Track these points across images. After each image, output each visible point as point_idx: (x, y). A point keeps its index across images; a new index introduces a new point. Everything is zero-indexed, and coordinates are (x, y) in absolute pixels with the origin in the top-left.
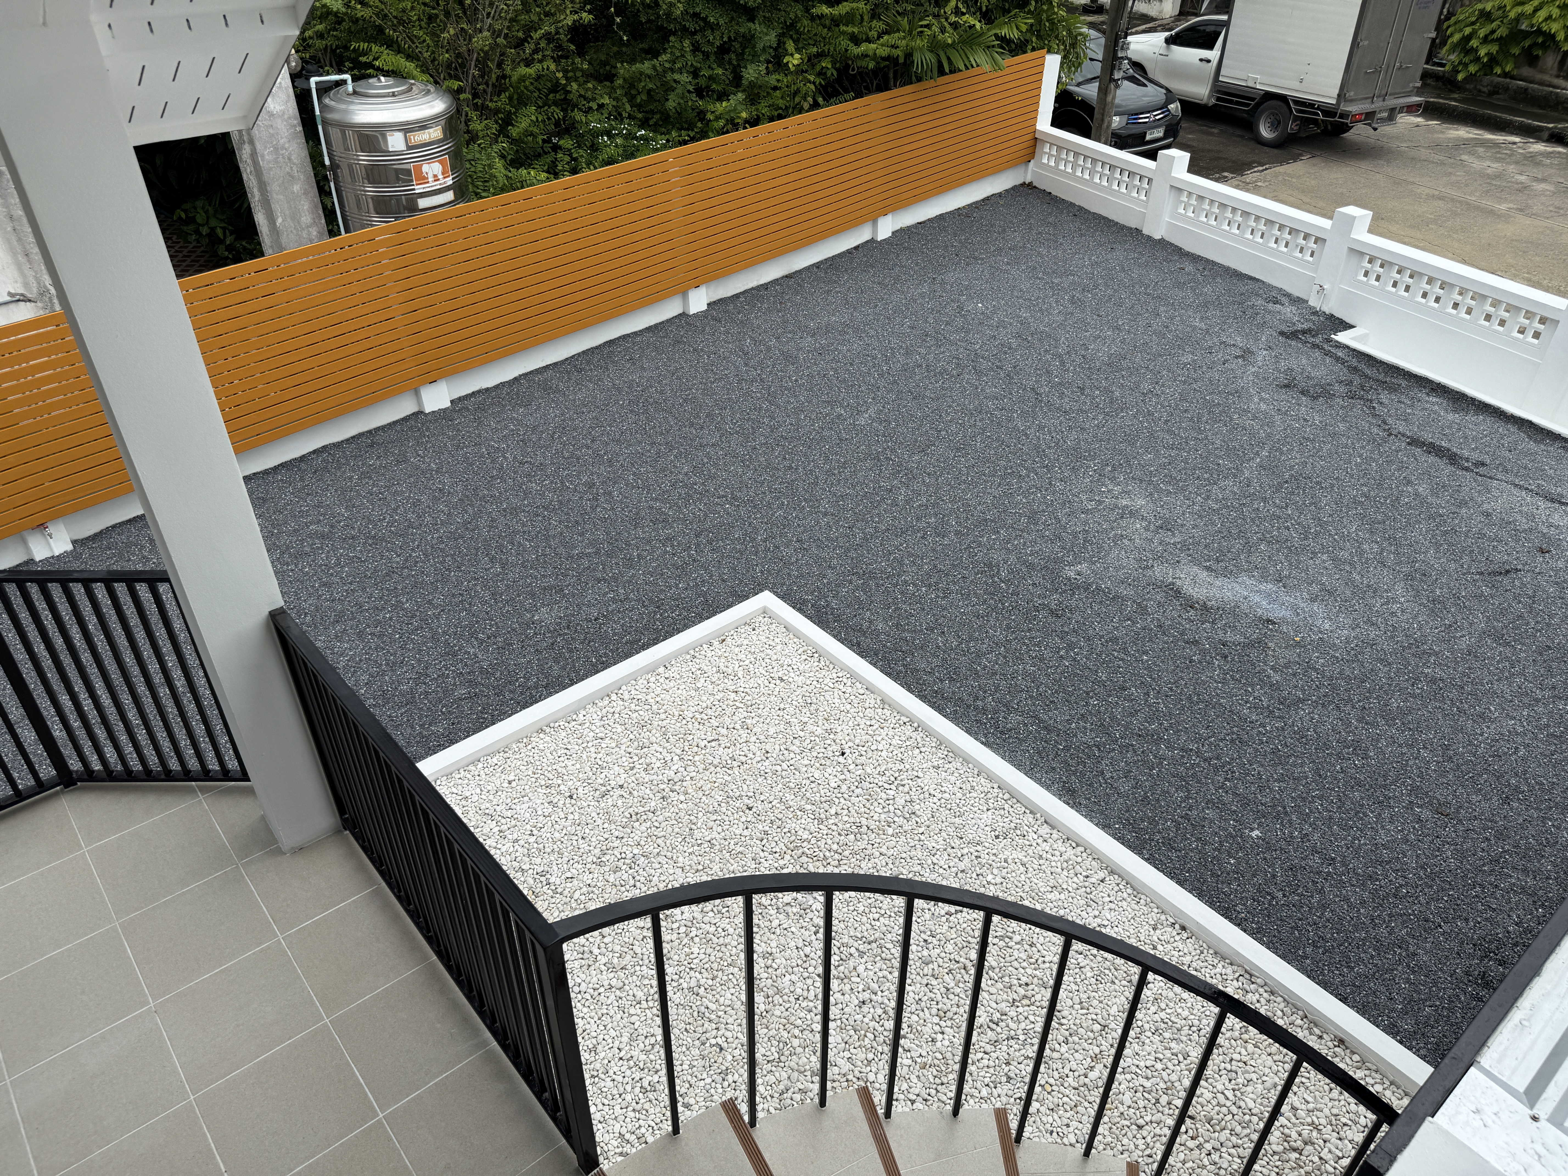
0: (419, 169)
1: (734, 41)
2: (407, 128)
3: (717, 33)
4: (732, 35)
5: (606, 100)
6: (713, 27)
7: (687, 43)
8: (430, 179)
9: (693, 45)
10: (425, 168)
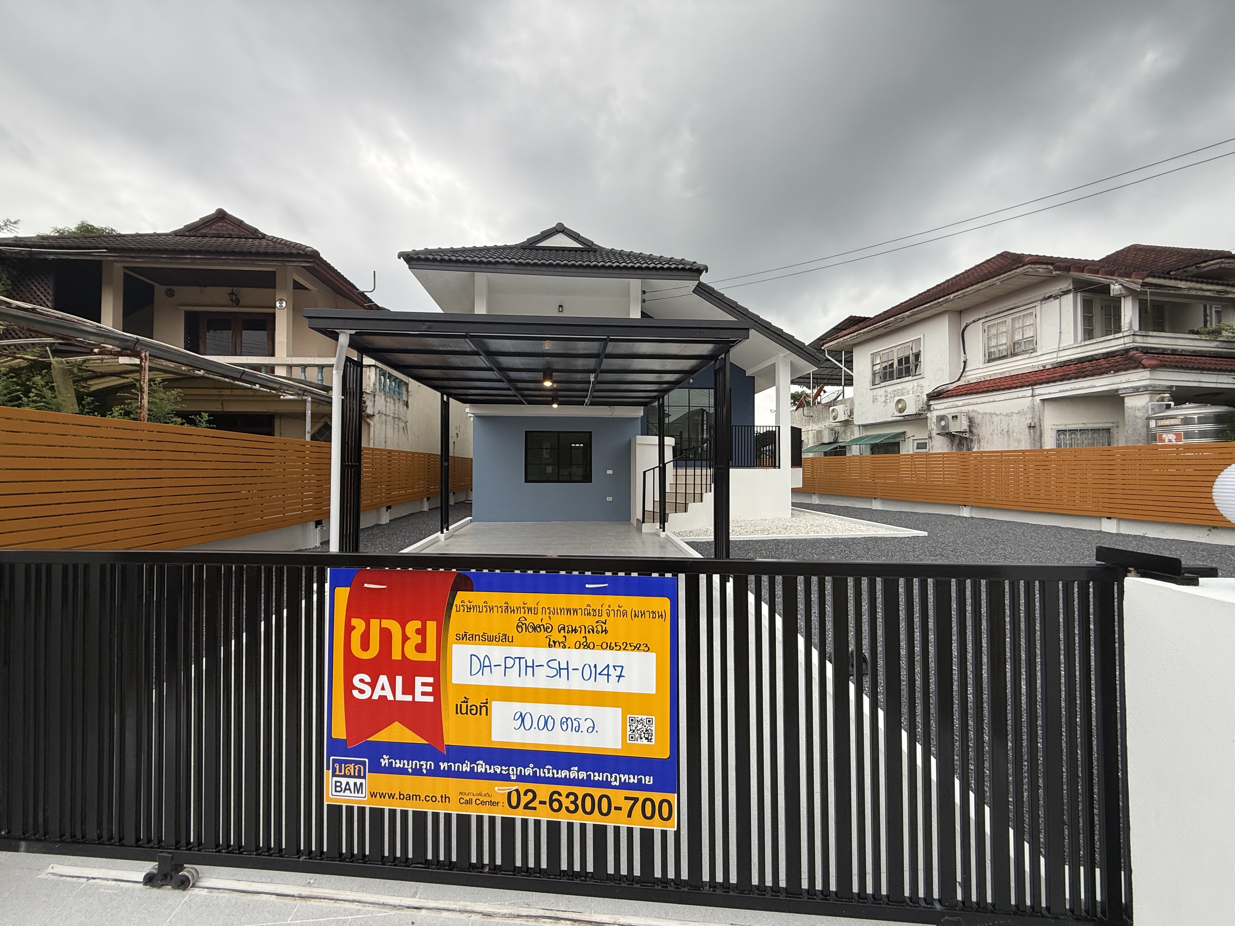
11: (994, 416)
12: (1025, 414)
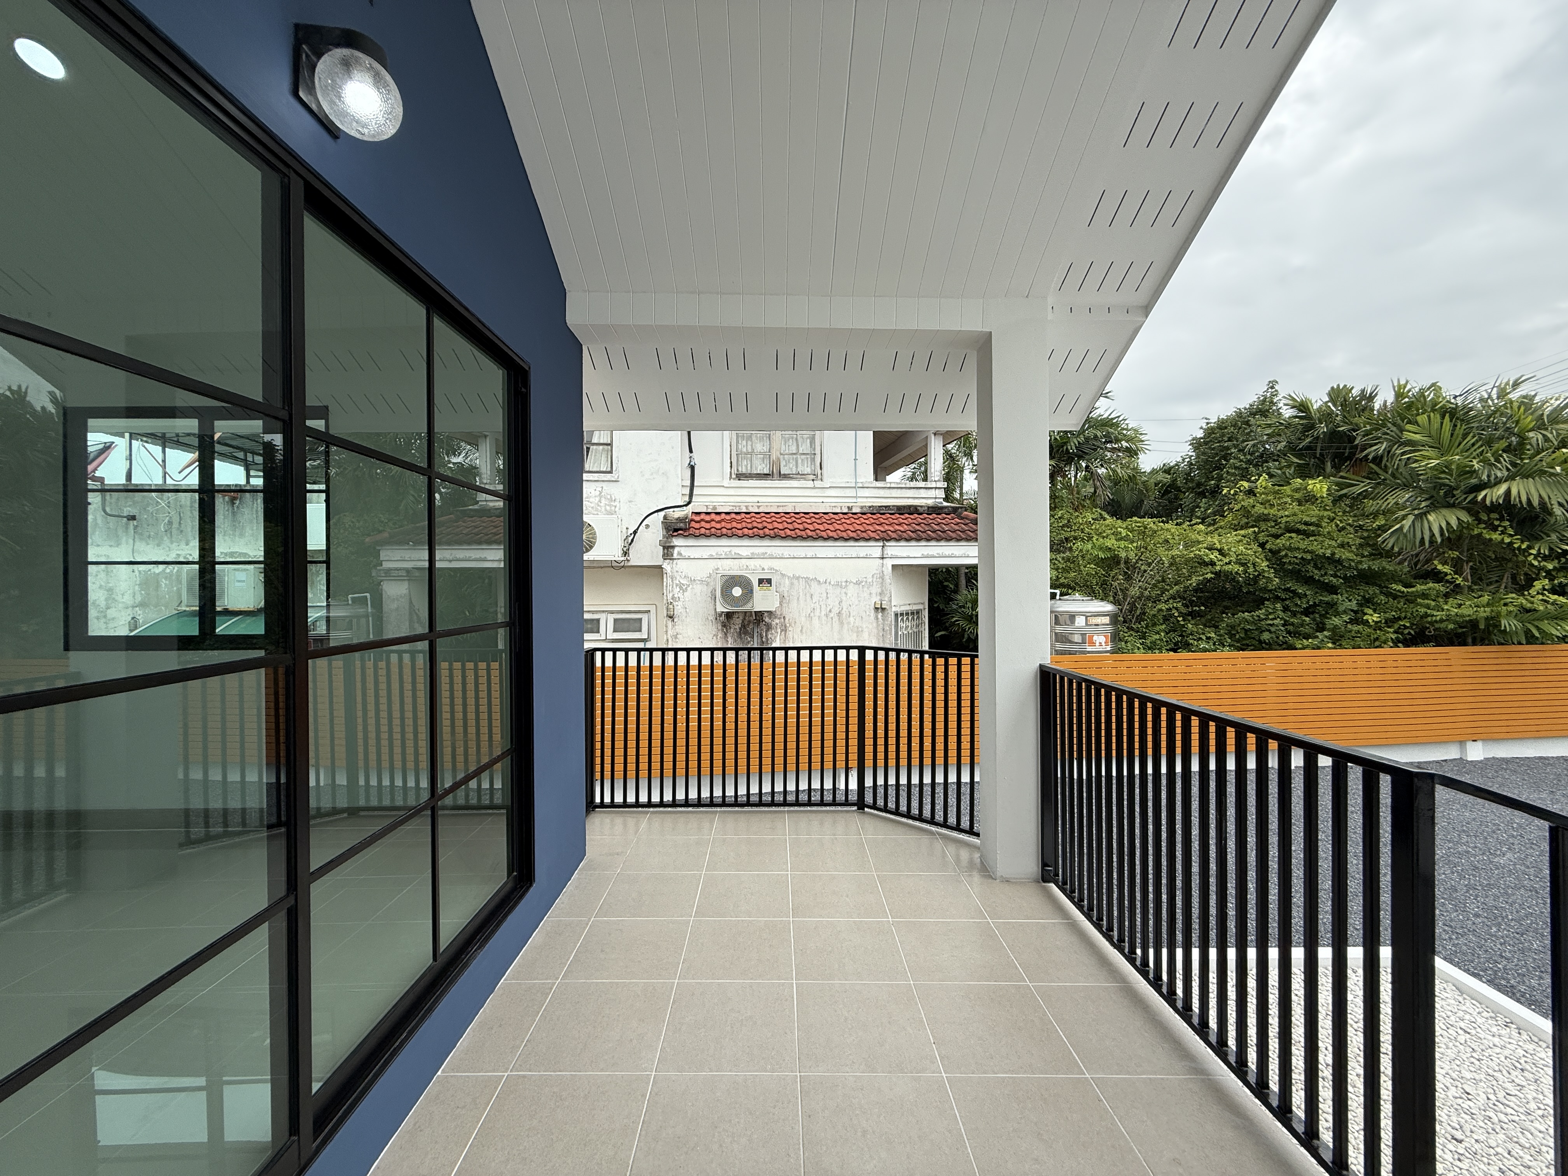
0: (1091, 638)
1: (1318, 606)
2: (1087, 616)
3: (1304, 600)
4: (1317, 602)
5: (1213, 635)
6: (1300, 597)
7: (1278, 605)
8: (1097, 644)
9: (1283, 607)
10: (1095, 638)
11: (814, 585)
12: (870, 585)
